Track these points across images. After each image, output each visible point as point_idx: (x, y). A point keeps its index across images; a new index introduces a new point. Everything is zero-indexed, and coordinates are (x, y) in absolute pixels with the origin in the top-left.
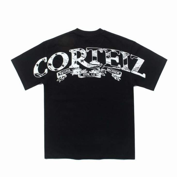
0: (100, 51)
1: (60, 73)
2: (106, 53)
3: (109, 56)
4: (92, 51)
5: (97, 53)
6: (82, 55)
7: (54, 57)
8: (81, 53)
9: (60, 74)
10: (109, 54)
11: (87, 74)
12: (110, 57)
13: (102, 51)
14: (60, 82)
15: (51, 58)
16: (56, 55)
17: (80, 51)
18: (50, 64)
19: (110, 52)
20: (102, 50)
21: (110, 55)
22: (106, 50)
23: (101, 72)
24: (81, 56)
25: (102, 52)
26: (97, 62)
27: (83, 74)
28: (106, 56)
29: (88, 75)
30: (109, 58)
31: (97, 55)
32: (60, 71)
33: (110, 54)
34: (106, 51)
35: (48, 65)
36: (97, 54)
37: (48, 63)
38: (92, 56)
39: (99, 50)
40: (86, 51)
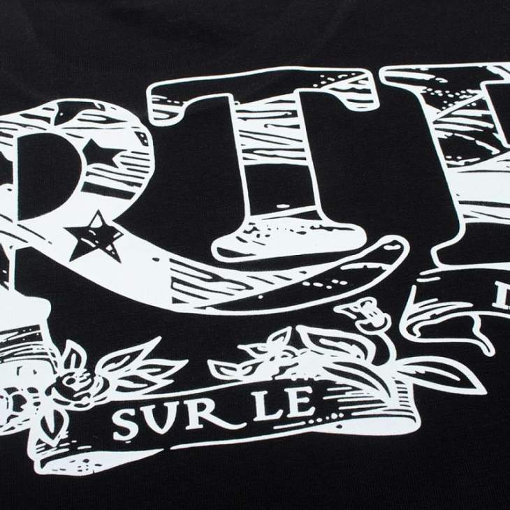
0: (343, 97)
2: (430, 113)
3: (488, 135)
4: (234, 106)
5: (300, 120)
6: (89, 172)
8: (79, 146)
10: (479, 113)
11: (172, 408)
12: (497, 144)
13: (374, 96)
17: (59, 130)
19: (483, 94)
20: (371, 85)
21: (487, 118)
22: (428, 77)
23: (406, 349)
24: (83, 179)
25: (376, 105)
26: (326, 221)
27: (117, 419)
28: (436, 135)
29: (194, 424)
30: (486, 155)
31: (305, 144)
33: (492, 111)
34: (418, 91)
36: (302, 133)
38: (242, 164)
39: (325, 89)
40: (152, 116)
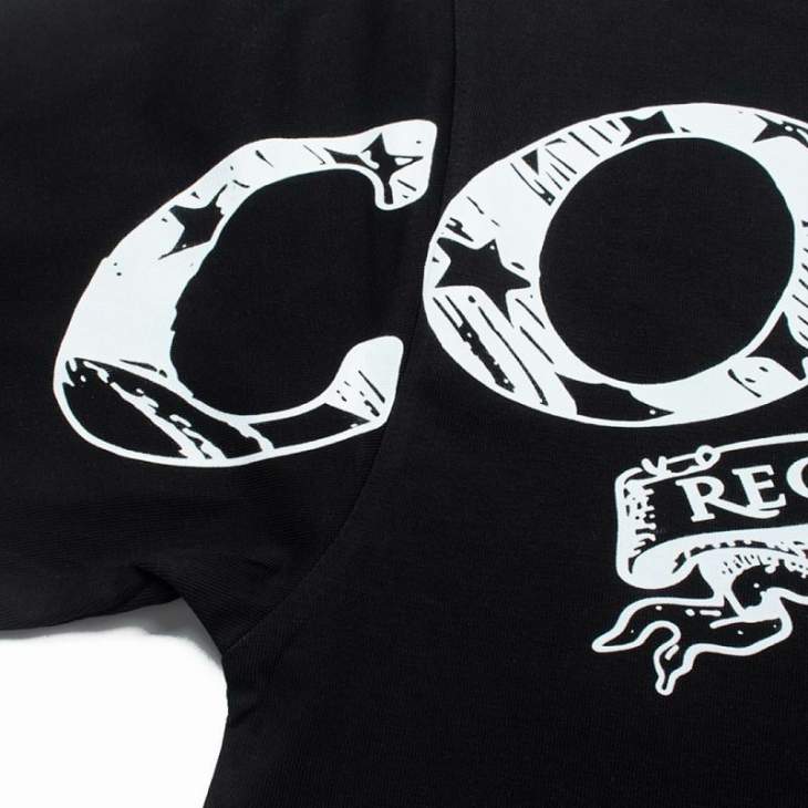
1: (690, 487)
7: (585, 164)
9: (700, 514)
14: (665, 686)
15: (532, 160)
16: (637, 128)
18: (489, 254)
32: (706, 456)
35: (437, 264)
37: (442, 231)
